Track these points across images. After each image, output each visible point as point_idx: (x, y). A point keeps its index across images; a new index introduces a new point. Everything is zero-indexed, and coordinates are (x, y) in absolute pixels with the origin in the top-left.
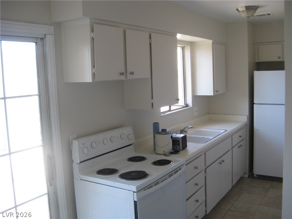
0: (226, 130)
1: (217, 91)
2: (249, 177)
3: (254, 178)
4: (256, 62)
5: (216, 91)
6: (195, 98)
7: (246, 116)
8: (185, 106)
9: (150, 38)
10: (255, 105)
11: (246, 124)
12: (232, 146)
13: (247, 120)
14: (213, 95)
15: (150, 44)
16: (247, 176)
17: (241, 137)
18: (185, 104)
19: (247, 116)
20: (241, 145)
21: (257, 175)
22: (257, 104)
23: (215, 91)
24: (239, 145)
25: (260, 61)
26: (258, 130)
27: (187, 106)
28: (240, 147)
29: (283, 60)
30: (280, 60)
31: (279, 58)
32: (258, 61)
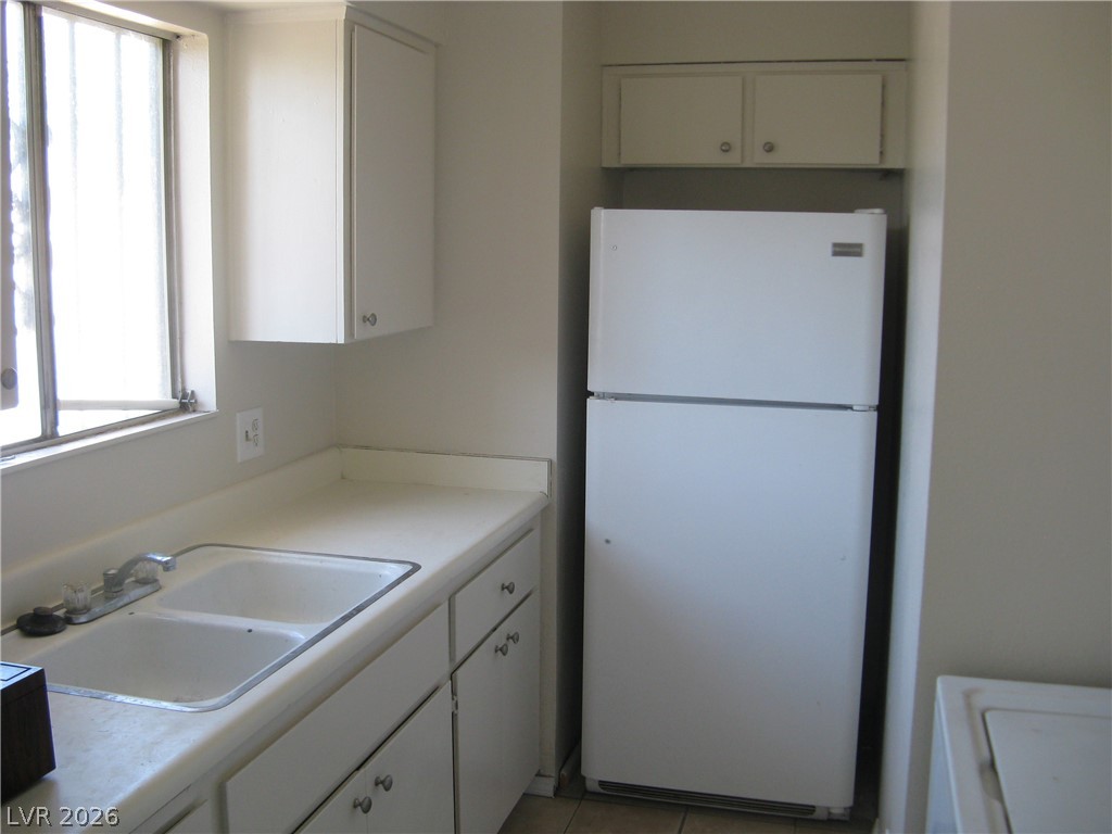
0: (416, 568)
1: (371, 320)
2: (557, 794)
3: (587, 796)
4: (606, 164)
5: (365, 319)
6: (237, 354)
7: (545, 466)
8: (175, 403)
10: (590, 402)
11: (545, 511)
12: (452, 659)
13: (550, 484)
14: (341, 340)
16: (547, 788)
17: (510, 589)
18: (174, 396)
19: (550, 462)
20: (513, 638)
21: (604, 784)
22: (603, 396)
23: (357, 312)
24: (497, 639)
25: (630, 159)
26: (608, 541)
27: (186, 403)
28: (503, 650)
29: (747, 164)
30: (732, 160)
31: (726, 148)
32: (615, 165)
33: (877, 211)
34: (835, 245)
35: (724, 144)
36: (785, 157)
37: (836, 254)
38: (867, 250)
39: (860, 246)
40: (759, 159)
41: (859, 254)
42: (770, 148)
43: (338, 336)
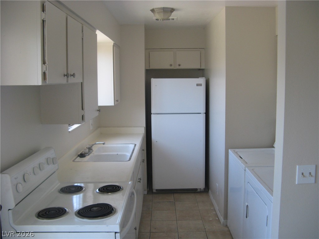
0: (135, 145)
1: (117, 101)
2: (148, 193)
3: (153, 193)
5: (116, 101)
9: (82, 32)
10: (152, 116)
13: (144, 131)
14: (113, 105)
15: (82, 39)
16: (146, 193)
17: (144, 150)
19: (144, 127)
20: (144, 160)
21: (157, 190)
22: (154, 114)
25: (151, 67)
26: (157, 142)
29: (175, 68)
30: (172, 67)
31: (171, 65)
32: (148, 69)
33: (204, 78)
34: (197, 84)
35: (171, 64)
36: (183, 67)
37: (197, 86)
38: (202, 85)
39: (201, 84)
40: (178, 67)
41: (201, 86)
42: (179, 65)
43: (113, 104)
